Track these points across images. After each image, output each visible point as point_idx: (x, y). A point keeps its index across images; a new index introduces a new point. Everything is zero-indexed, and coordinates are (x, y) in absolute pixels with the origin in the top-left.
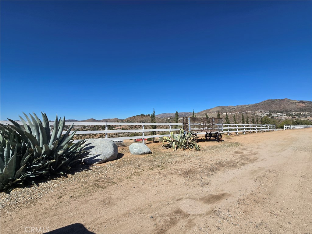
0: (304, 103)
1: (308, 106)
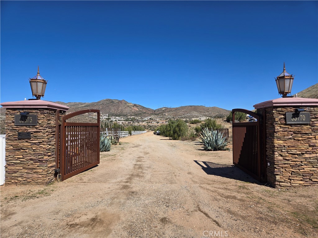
1: (140, 111)
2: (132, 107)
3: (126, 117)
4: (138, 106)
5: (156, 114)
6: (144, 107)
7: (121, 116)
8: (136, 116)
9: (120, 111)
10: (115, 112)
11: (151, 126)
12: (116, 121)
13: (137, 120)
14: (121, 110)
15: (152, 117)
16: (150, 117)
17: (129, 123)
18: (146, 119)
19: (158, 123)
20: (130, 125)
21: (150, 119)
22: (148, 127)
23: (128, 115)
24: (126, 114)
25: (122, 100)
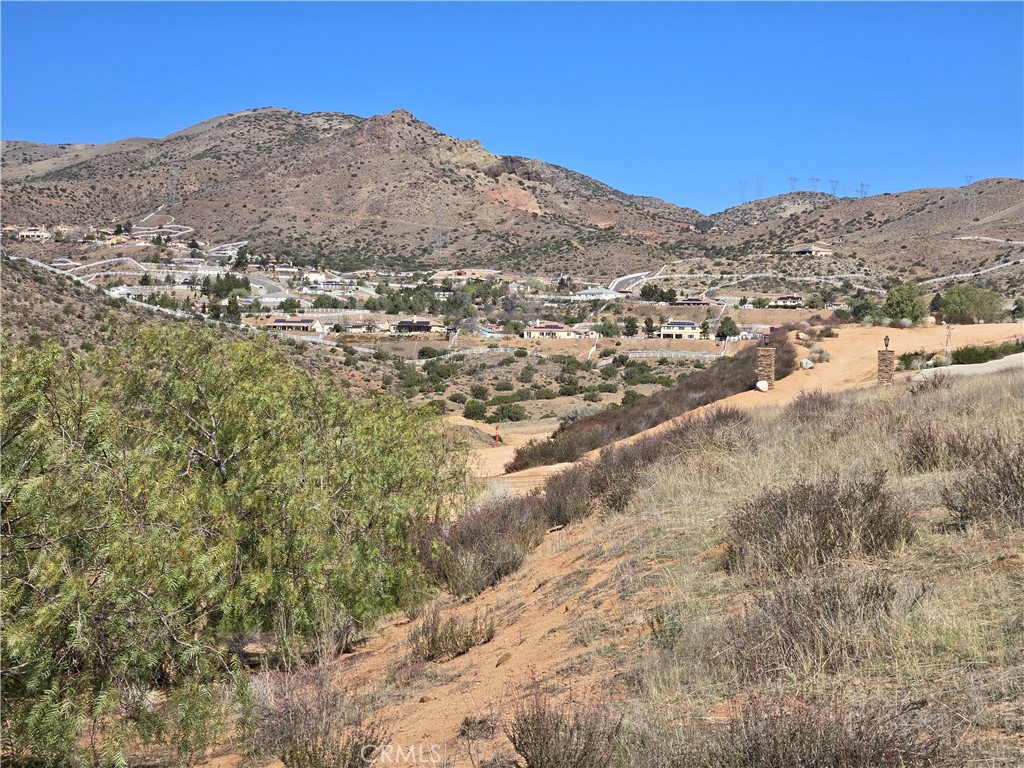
0: (528, 176)
1: (559, 219)
2: (482, 182)
3: (416, 277)
4: (547, 173)
5: (714, 252)
6: (599, 189)
7: (368, 263)
8: (517, 268)
9: (360, 217)
10: (317, 226)
11: (643, 367)
12: (289, 306)
13: (510, 306)
14: (374, 209)
15: (675, 274)
16: (644, 279)
17: (411, 327)
18: (609, 296)
19: (726, 331)
20: (417, 346)
21: (649, 293)
22: (607, 373)
23: (438, 254)
24: (413, 243)
25: (384, 112)
